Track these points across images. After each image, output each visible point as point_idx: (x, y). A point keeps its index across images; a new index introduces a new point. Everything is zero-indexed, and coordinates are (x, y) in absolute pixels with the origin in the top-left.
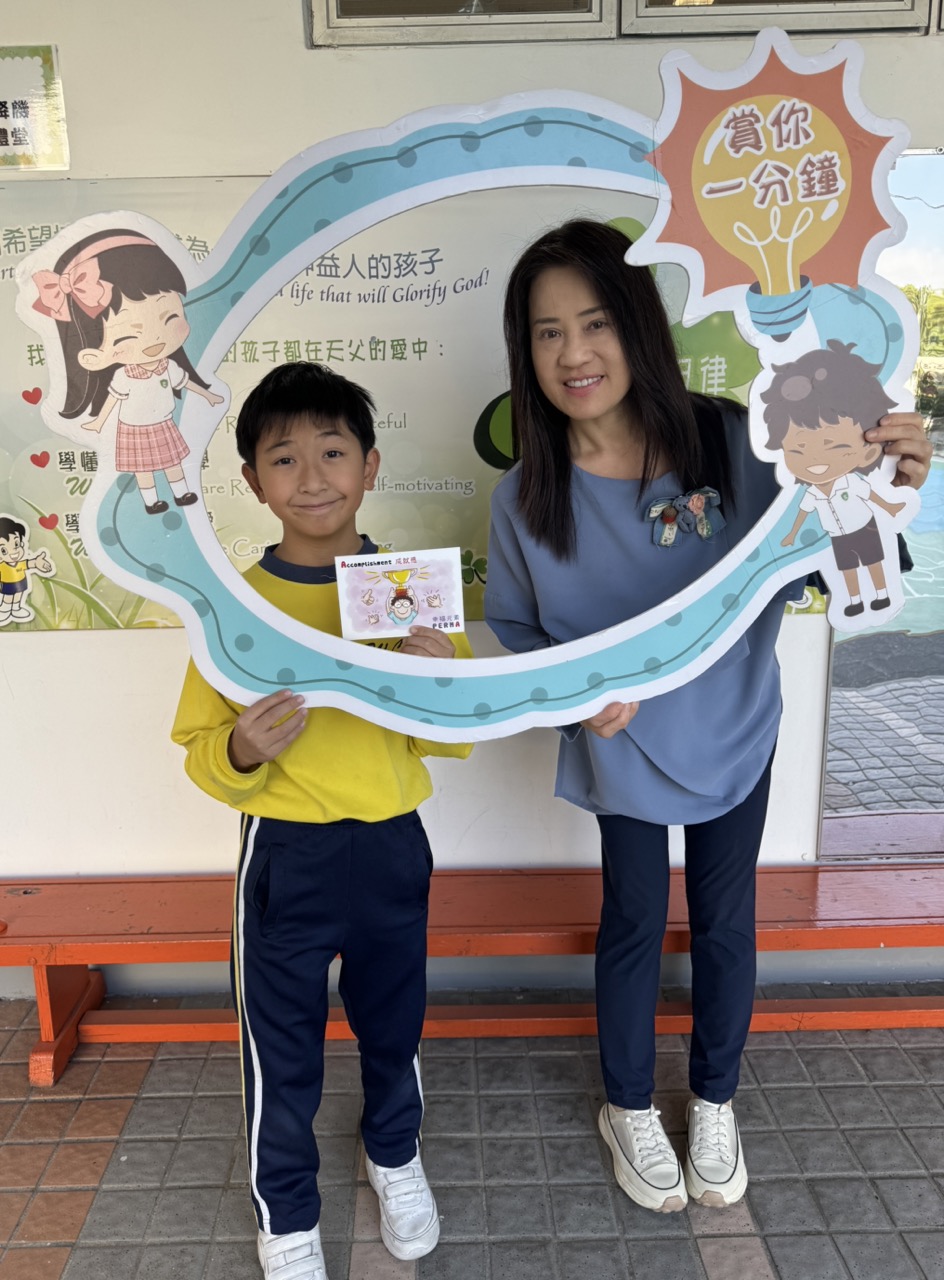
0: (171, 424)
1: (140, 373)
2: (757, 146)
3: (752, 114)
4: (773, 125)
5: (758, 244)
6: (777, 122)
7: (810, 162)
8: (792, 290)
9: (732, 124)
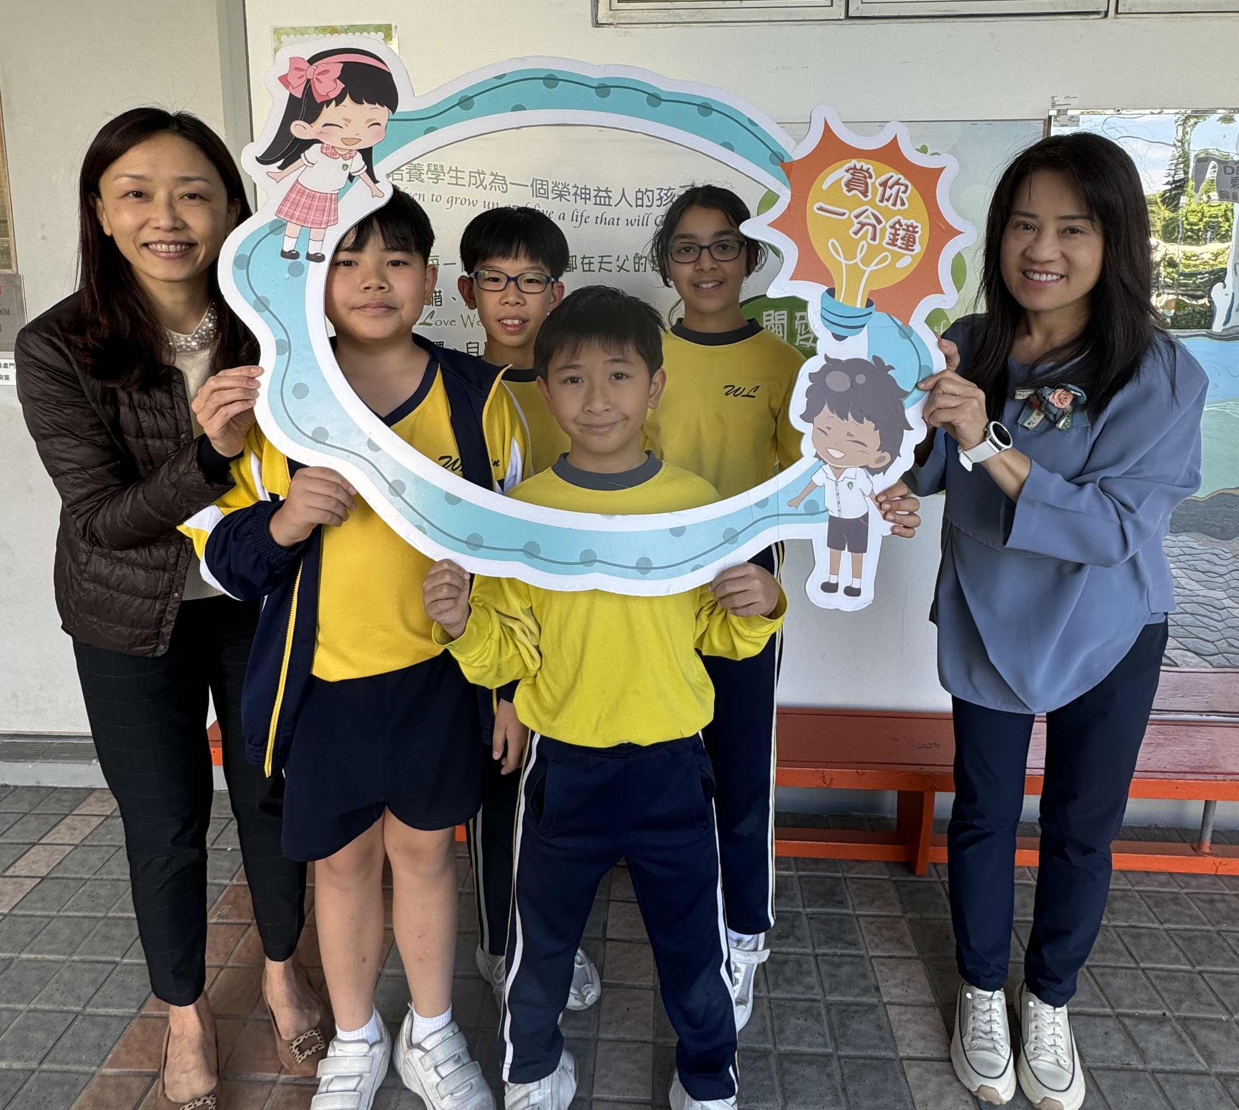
0: (335, 198)
1: (332, 152)
2: (865, 194)
3: (867, 171)
4: (881, 185)
5: (844, 262)
6: (884, 184)
7: (899, 222)
8: (858, 306)
9: (851, 171)
